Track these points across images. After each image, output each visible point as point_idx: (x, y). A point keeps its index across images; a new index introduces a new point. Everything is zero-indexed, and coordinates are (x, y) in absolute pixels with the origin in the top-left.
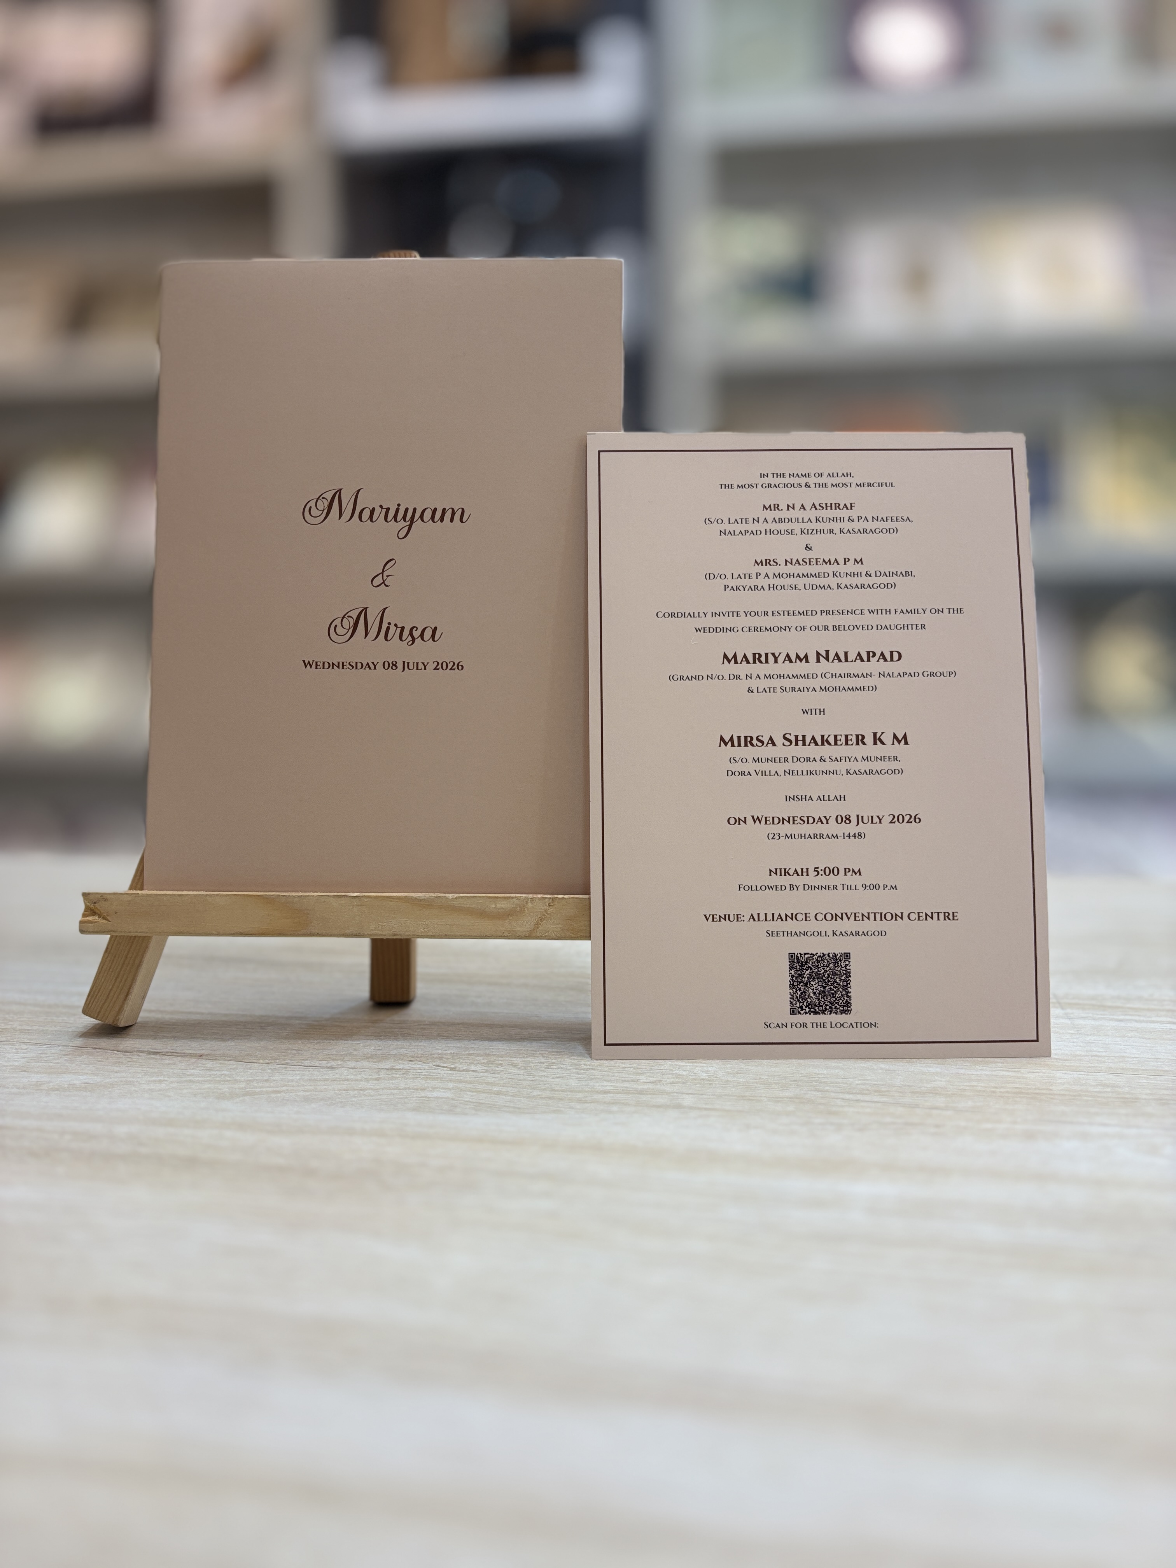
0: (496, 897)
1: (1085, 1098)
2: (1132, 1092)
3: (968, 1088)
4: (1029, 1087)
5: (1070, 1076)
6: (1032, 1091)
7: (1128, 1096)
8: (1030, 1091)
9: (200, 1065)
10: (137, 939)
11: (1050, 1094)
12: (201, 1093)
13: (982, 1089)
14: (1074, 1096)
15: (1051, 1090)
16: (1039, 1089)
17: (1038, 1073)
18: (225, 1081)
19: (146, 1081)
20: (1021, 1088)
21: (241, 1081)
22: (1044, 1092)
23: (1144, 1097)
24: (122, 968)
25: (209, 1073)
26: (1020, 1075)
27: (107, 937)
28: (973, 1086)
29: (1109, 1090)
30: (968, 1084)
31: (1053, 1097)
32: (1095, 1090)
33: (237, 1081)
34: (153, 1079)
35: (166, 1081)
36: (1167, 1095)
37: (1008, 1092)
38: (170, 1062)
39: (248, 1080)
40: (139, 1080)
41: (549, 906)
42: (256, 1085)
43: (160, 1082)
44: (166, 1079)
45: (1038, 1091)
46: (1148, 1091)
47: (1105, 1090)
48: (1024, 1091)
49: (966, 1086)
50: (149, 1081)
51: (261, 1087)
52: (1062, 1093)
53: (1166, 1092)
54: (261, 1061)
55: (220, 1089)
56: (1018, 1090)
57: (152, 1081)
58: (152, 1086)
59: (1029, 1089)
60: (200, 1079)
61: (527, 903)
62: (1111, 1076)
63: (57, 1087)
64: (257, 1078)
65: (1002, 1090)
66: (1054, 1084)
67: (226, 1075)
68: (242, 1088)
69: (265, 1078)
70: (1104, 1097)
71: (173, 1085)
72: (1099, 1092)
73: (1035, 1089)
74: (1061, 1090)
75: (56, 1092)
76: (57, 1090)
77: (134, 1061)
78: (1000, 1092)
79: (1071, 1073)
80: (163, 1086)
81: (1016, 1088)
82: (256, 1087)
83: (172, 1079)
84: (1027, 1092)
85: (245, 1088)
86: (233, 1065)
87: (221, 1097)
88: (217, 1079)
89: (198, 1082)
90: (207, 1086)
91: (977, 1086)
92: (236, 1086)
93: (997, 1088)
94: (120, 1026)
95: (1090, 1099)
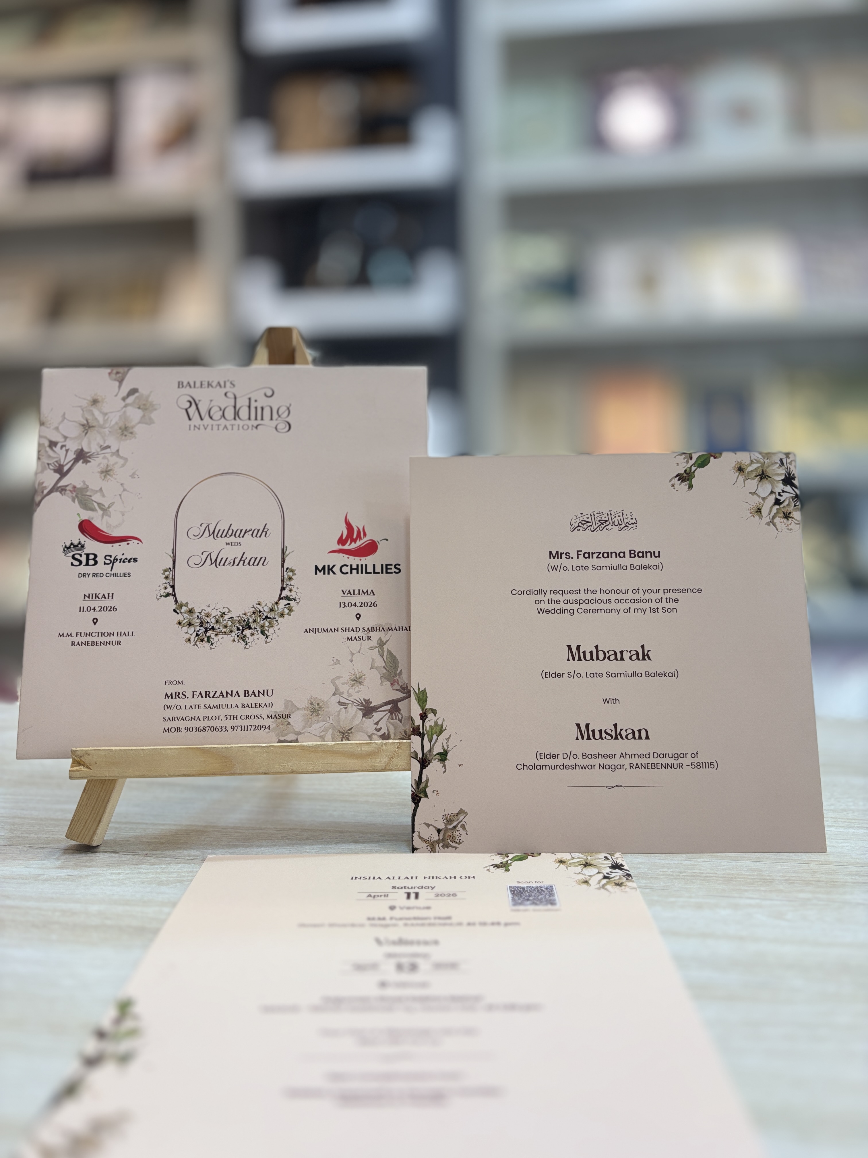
0: (361, 743)
1: (739, 879)
2: (770, 875)
3: (661, 873)
4: (702, 872)
5: (730, 864)
6: (704, 875)
7: (768, 878)
8: (702, 875)
9: (146, 861)
10: (107, 782)
11: (715, 877)
12: (147, 881)
13: (672, 874)
14: (732, 878)
15: (717, 874)
16: (709, 873)
17: (709, 862)
18: (163, 872)
19: (110, 873)
20: (697, 873)
21: (174, 872)
22: (712, 875)
23: (778, 878)
24: (96, 803)
25: (152, 867)
26: (697, 863)
27: (86, 781)
28: (665, 871)
29: (755, 873)
30: (662, 870)
31: (717, 879)
32: (746, 874)
33: (171, 872)
34: (114, 871)
35: (123, 873)
36: (794, 876)
37: (688, 876)
38: (125, 859)
39: (178, 872)
40: (105, 872)
41: (397, 748)
42: (184, 875)
43: (119, 873)
44: (123, 871)
45: (708, 875)
46: (782, 874)
47: (753, 874)
48: (699, 875)
49: (660, 871)
50: (111, 873)
51: (188, 876)
52: (724, 876)
53: (793, 875)
54: (188, 858)
55: (160, 878)
56: (694, 874)
57: (113, 873)
58: (114, 877)
59: (702, 873)
60: (146, 871)
61: (382, 746)
62: (758, 864)
63: (49, 878)
64: (185, 870)
65: (684, 874)
66: (719, 870)
67: (164, 868)
68: (175, 877)
69: (190, 870)
70: (752, 879)
71: (128, 876)
72: (749, 875)
73: (706, 873)
74: (724, 874)
75: (49, 882)
76: (49, 880)
77: (101, 859)
78: (683, 876)
79: (731, 861)
80: (121, 876)
81: (694, 873)
82: (184, 876)
83: (128, 872)
84: (700, 875)
85: (176, 877)
86: (168, 861)
87: (160, 884)
88: (158, 871)
89: (145, 873)
90: (151, 876)
91: (667, 871)
92: (171, 876)
93: (681, 873)
94: (94, 845)
95: (742, 880)
